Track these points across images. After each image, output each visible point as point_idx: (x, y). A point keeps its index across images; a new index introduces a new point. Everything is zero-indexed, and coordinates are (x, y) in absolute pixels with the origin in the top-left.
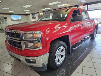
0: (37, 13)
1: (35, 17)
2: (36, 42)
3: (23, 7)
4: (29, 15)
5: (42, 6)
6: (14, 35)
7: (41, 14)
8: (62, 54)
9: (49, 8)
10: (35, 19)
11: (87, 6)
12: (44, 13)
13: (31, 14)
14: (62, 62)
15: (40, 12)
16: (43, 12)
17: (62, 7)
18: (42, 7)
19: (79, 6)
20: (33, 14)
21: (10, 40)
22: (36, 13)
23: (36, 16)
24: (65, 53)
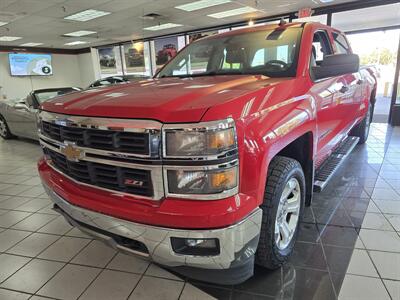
0: (120, 44)
1: (113, 60)
2: (216, 167)
3: (70, 18)
4: (87, 50)
5: (151, 15)
6: (111, 139)
7: (138, 46)
8: (290, 209)
9: (175, 25)
10: (111, 70)
11: (326, 15)
12: (152, 42)
13: (96, 47)
14: (290, 238)
15: (135, 41)
16: (149, 39)
17: (228, 22)
18: (152, 18)
19: (297, 17)
20: (103, 49)
21: (81, 161)
22: (116, 45)
23: (117, 57)
24: (298, 206)
